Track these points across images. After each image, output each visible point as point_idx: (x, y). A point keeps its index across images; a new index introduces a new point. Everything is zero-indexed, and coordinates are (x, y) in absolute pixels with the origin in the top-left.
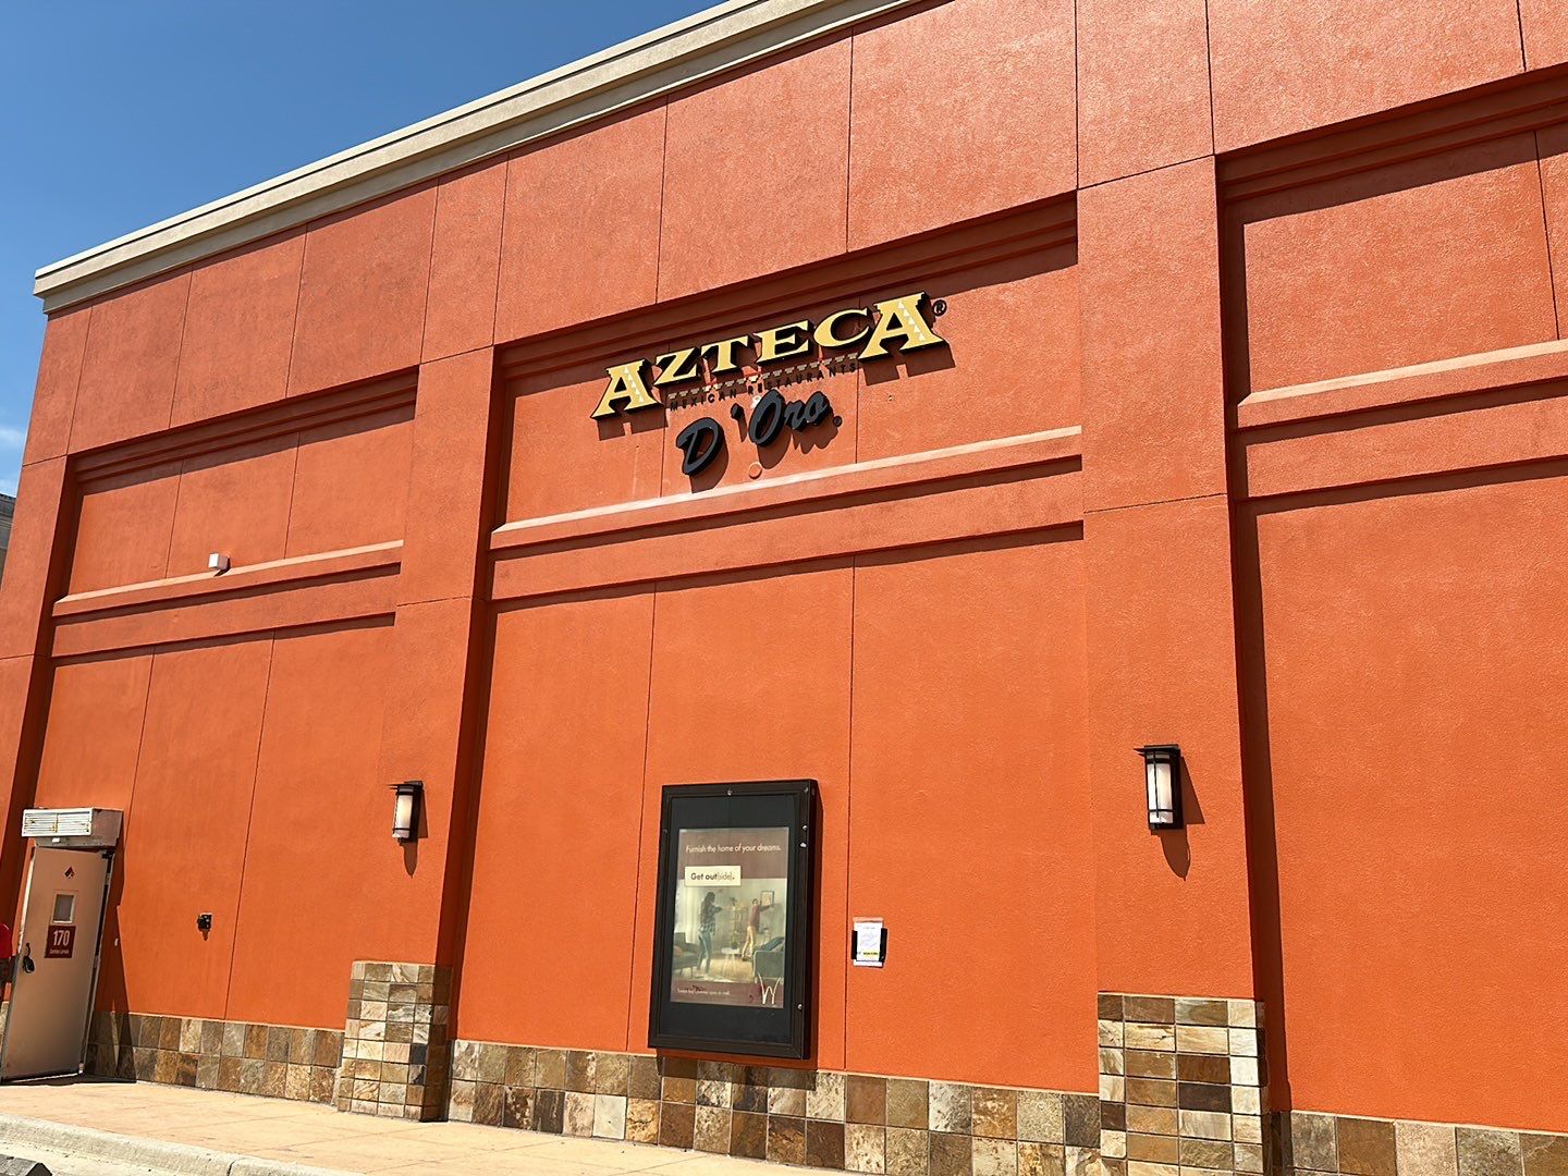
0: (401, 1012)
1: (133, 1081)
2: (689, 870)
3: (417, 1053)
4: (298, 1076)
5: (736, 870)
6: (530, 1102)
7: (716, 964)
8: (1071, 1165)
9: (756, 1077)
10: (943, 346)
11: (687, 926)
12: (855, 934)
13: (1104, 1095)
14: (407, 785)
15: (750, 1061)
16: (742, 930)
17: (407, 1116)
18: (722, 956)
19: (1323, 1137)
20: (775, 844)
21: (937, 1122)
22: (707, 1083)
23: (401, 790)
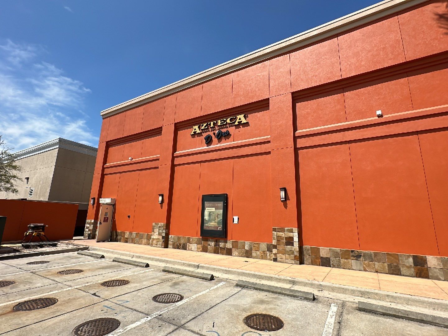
0: (160, 231)
1: (118, 242)
2: (207, 208)
3: (163, 237)
4: (144, 241)
5: (214, 208)
6: (181, 245)
7: (211, 223)
8: (268, 255)
9: (217, 241)
10: (247, 123)
11: (206, 217)
12: (234, 218)
13: (273, 243)
14: (161, 194)
15: (216, 238)
16: (215, 218)
17: (162, 247)
18: (212, 222)
19: (308, 250)
20: (221, 204)
21: (247, 248)
22: (210, 242)
23: (160, 195)
